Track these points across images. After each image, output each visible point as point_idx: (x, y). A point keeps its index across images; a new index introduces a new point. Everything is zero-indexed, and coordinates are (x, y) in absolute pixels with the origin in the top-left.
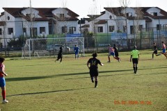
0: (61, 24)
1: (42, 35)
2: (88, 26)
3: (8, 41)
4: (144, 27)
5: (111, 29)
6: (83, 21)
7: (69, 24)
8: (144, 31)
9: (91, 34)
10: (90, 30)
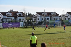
1: (48, 21)
2: (62, 18)
3: (38, 22)
5: (69, 19)
6: (60, 16)
7: (56, 17)
9: (63, 21)
10: (63, 19)
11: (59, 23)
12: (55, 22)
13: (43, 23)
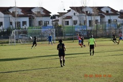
0: (38, 19)
1: (24, 27)
4: (99, 21)
5: (75, 22)
7: (44, 19)
8: (99, 24)
9: (60, 27)
10: (60, 23)
11: (52, 33)
12: (43, 30)
13: (13, 33)
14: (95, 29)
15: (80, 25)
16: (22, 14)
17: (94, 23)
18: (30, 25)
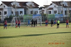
0: (30, 10)
1: (21, 15)
3: (4, 18)
5: (55, 12)
7: (34, 10)
9: (45, 15)
10: (45, 13)
11: (40, 19)
12: (33, 17)
14: (69, 16)
15: (59, 13)
16: (20, 6)
17: (68, 13)
18: (25, 14)
